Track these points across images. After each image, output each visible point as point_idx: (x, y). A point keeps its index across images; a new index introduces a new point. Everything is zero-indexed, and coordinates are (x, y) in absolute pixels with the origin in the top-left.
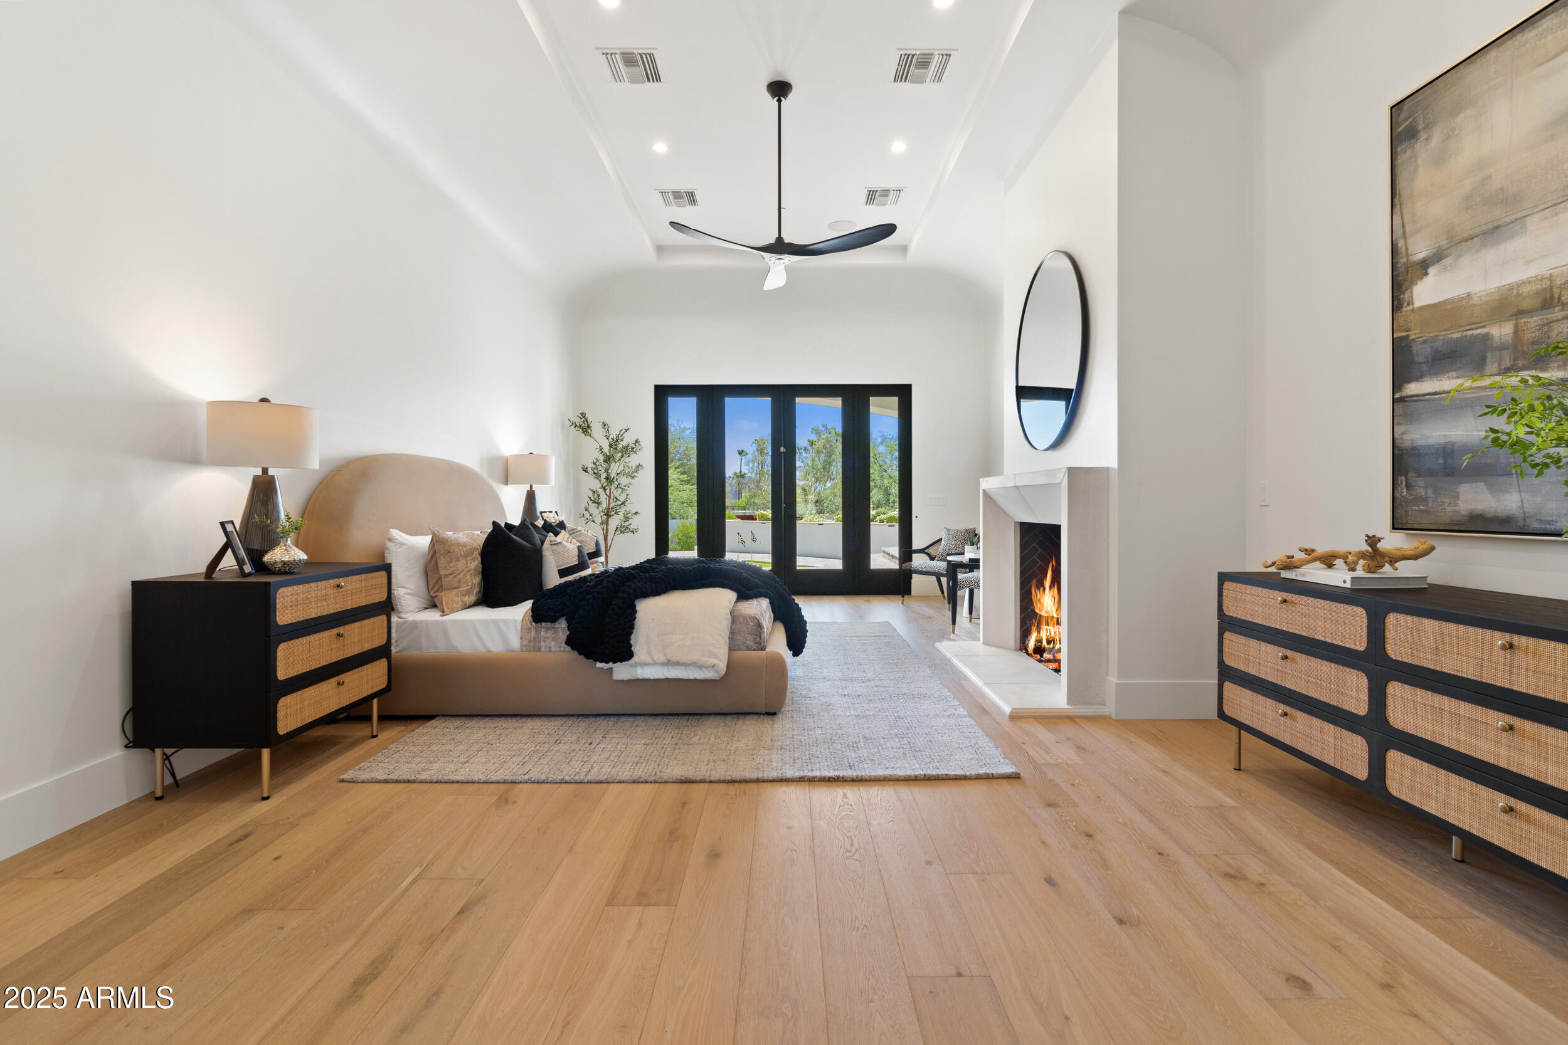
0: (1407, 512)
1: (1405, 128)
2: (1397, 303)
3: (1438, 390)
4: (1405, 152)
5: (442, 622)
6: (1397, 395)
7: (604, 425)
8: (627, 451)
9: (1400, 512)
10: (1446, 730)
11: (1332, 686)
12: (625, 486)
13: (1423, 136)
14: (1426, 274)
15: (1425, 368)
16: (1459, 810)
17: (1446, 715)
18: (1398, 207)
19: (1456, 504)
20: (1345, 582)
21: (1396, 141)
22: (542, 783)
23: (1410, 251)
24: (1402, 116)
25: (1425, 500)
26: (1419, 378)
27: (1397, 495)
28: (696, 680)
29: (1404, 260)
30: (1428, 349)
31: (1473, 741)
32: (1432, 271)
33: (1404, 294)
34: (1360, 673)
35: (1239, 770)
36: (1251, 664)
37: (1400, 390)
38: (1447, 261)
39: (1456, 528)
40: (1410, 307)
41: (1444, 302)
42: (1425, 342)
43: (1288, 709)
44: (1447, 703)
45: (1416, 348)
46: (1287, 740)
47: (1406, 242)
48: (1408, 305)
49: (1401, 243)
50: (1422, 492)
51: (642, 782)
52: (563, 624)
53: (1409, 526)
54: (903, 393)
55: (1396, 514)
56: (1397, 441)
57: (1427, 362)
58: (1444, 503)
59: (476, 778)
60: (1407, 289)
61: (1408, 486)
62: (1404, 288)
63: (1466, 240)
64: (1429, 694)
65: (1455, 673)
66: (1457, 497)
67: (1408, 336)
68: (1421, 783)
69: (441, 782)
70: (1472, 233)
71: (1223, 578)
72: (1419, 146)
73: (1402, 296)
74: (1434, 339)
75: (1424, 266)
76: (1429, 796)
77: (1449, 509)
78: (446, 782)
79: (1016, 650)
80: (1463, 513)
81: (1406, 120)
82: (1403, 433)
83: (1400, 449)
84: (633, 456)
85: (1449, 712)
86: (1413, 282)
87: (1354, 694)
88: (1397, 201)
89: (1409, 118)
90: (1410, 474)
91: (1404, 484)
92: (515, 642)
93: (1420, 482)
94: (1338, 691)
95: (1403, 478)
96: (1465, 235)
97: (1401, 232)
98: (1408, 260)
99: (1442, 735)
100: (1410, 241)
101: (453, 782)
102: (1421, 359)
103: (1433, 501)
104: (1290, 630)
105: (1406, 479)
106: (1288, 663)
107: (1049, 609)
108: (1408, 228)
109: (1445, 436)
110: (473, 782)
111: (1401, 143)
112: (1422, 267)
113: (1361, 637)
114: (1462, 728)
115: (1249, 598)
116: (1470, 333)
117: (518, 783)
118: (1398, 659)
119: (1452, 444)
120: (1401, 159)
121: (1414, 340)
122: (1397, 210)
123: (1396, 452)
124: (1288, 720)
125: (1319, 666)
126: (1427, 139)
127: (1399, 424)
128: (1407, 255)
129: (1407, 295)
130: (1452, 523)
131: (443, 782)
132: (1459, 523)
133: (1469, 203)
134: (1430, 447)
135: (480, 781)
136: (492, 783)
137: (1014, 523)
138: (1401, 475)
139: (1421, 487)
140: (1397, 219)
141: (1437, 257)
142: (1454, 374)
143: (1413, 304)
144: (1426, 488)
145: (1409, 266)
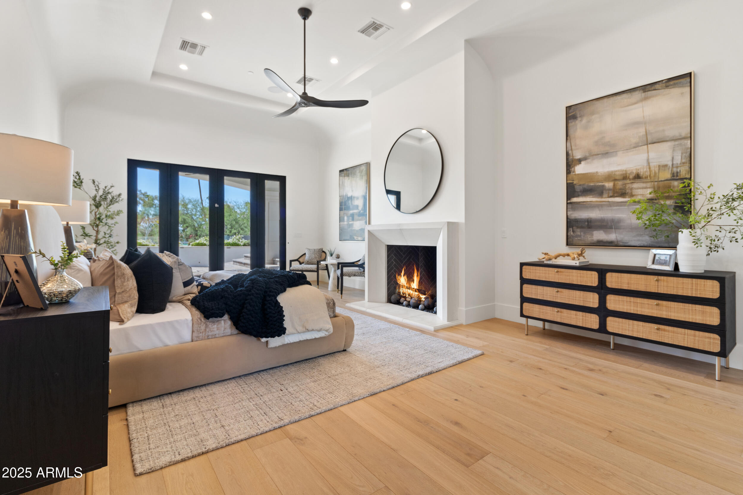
0: (573, 240)
1: (572, 115)
2: (568, 172)
3: (585, 201)
4: (572, 122)
5: (124, 329)
6: (569, 202)
7: (94, 182)
8: (113, 201)
9: (570, 240)
10: (632, 308)
11: (581, 299)
12: (112, 224)
13: (579, 119)
14: (580, 163)
15: (580, 193)
16: (638, 332)
17: (632, 303)
18: (569, 140)
19: (592, 237)
20: (576, 263)
21: (568, 119)
22: (298, 421)
23: (574, 155)
24: (571, 111)
25: (580, 236)
26: (578, 196)
27: (569, 234)
28: (315, 339)
29: (572, 158)
30: (581, 188)
31: (643, 310)
32: (583, 163)
33: (571, 168)
34: (594, 293)
35: (527, 335)
36: (539, 295)
37: (570, 199)
38: (588, 161)
39: (593, 245)
40: (574, 173)
41: (587, 174)
42: (580, 185)
43: (559, 309)
44: (632, 299)
45: (576, 187)
46: (559, 320)
47: (572, 152)
48: (573, 172)
49: (570, 152)
50: (579, 233)
51: (353, 402)
52: (226, 317)
53: (574, 245)
54: (282, 180)
55: (568, 241)
56: (568, 217)
57: (581, 192)
58: (587, 237)
59: (254, 433)
60: (573, 167)
61: (573, 231)
62: (571, 167)
63: (596, 155)
64: (625, 297)
65: (636, 290)
66: (592, 235)
67: (573, 183)
68: (622, 326)
69: (229, 445)
70: (598, 153)
71: (522, 265)
72: (577, 122)
73: (570, 169)
74: (583, 185)
75: (580, 161)
76: (626, 330)
77: (589, 239)
78: (233, 444)
79: (386, 303)
80: (595, 240)
81: (572, 112)
82: (571, 214)
83: (569, 219)
84: (116, 204)
85: (633, 302)
86: (575, 165)
87: (592, 301)
88: (568, 138)
89: (573, 112)
90: (574, 228)
91: (572, 231)
92: (187, 335)
93: (579, 230)
94: (584, 301)
95: (571, 229)
96: (596, 153)
97: (570, 148)
98: (573, 158)
99: (631, 309)
100: (574, 152)
101: (238, 442)
102: (578, 190)
103: (583, 237)
104: (560, 282)
105: (573, 229)
106: (559, 293)
107: (403, 283)
108: (573, 148)
109: (588, 216)
110: (253, 437)
111: (570, 119)
112: (579, 161)
113: (595, 281)
114: (639, 306)
115: (538, 271)
116: (597, 184)
117: (283, 426)
118: (612, 287)
119: (591, 218)
120: (570, 125)
121: (575, 184)
122: (568, 141)
123: (568, 220)
124: (559, 314)
125: (575, 293)
126: (581, 120)
127: (569, 211)
128: (573, 156)
129: (573, 169)
130: (591, 243)
131: (231, 444)
132: (593, 243)
133: (597, 143)
134: (582, 219)
135: (258, 434)
136: (266, 432)
137: (385, 245)
138: (571, 228)
139: (578, 232)
140: (569, 144)
141: (585, 159)
142: (591, 196)
143: (575, 172)
144: (580, 232)
145: (573, 160)
